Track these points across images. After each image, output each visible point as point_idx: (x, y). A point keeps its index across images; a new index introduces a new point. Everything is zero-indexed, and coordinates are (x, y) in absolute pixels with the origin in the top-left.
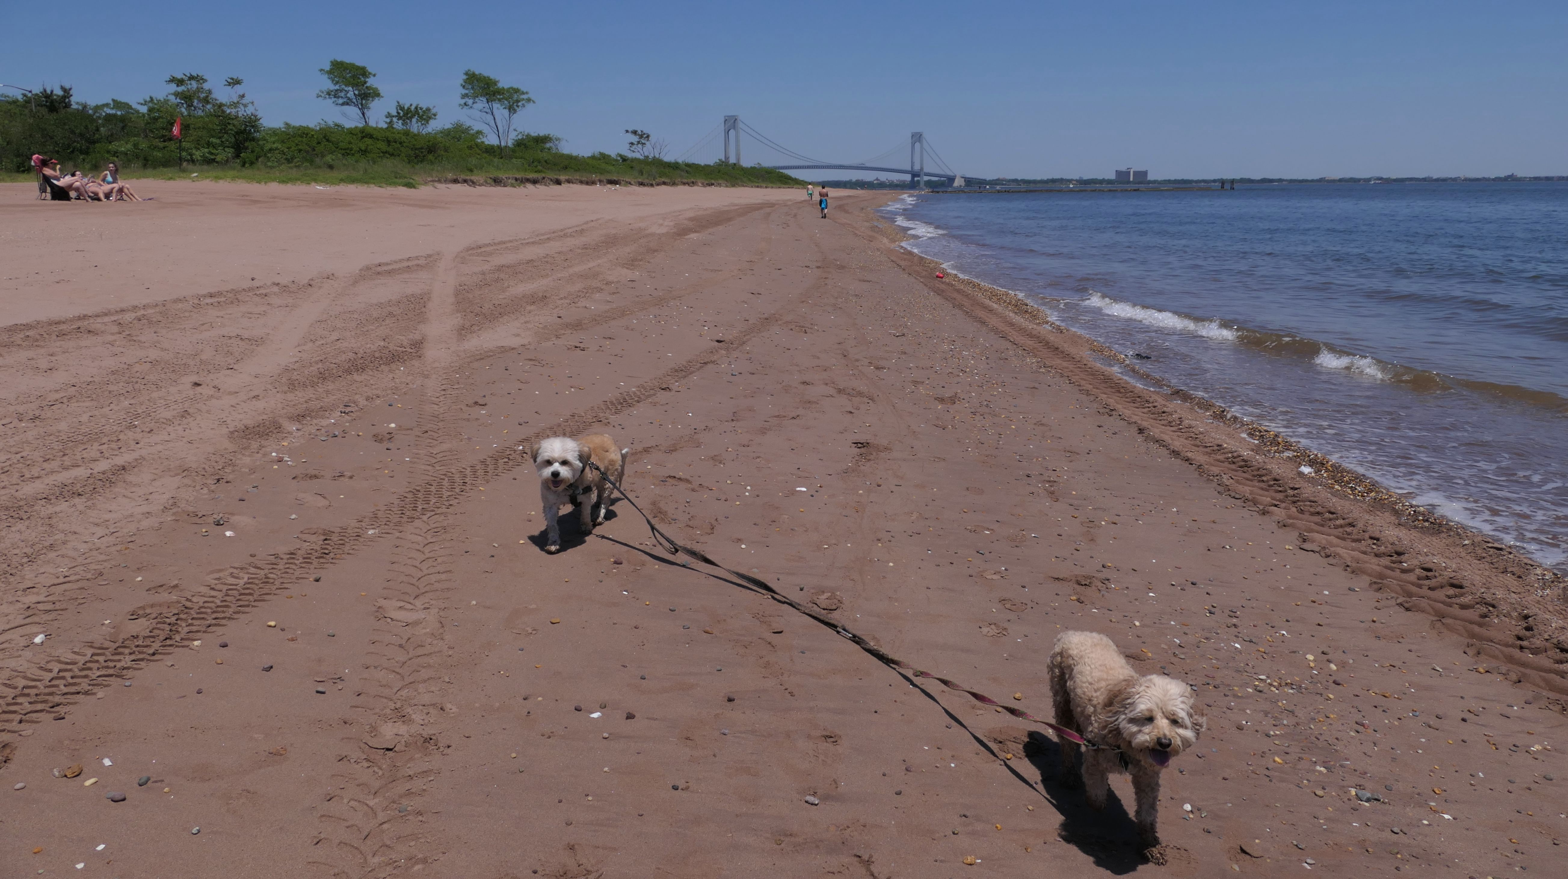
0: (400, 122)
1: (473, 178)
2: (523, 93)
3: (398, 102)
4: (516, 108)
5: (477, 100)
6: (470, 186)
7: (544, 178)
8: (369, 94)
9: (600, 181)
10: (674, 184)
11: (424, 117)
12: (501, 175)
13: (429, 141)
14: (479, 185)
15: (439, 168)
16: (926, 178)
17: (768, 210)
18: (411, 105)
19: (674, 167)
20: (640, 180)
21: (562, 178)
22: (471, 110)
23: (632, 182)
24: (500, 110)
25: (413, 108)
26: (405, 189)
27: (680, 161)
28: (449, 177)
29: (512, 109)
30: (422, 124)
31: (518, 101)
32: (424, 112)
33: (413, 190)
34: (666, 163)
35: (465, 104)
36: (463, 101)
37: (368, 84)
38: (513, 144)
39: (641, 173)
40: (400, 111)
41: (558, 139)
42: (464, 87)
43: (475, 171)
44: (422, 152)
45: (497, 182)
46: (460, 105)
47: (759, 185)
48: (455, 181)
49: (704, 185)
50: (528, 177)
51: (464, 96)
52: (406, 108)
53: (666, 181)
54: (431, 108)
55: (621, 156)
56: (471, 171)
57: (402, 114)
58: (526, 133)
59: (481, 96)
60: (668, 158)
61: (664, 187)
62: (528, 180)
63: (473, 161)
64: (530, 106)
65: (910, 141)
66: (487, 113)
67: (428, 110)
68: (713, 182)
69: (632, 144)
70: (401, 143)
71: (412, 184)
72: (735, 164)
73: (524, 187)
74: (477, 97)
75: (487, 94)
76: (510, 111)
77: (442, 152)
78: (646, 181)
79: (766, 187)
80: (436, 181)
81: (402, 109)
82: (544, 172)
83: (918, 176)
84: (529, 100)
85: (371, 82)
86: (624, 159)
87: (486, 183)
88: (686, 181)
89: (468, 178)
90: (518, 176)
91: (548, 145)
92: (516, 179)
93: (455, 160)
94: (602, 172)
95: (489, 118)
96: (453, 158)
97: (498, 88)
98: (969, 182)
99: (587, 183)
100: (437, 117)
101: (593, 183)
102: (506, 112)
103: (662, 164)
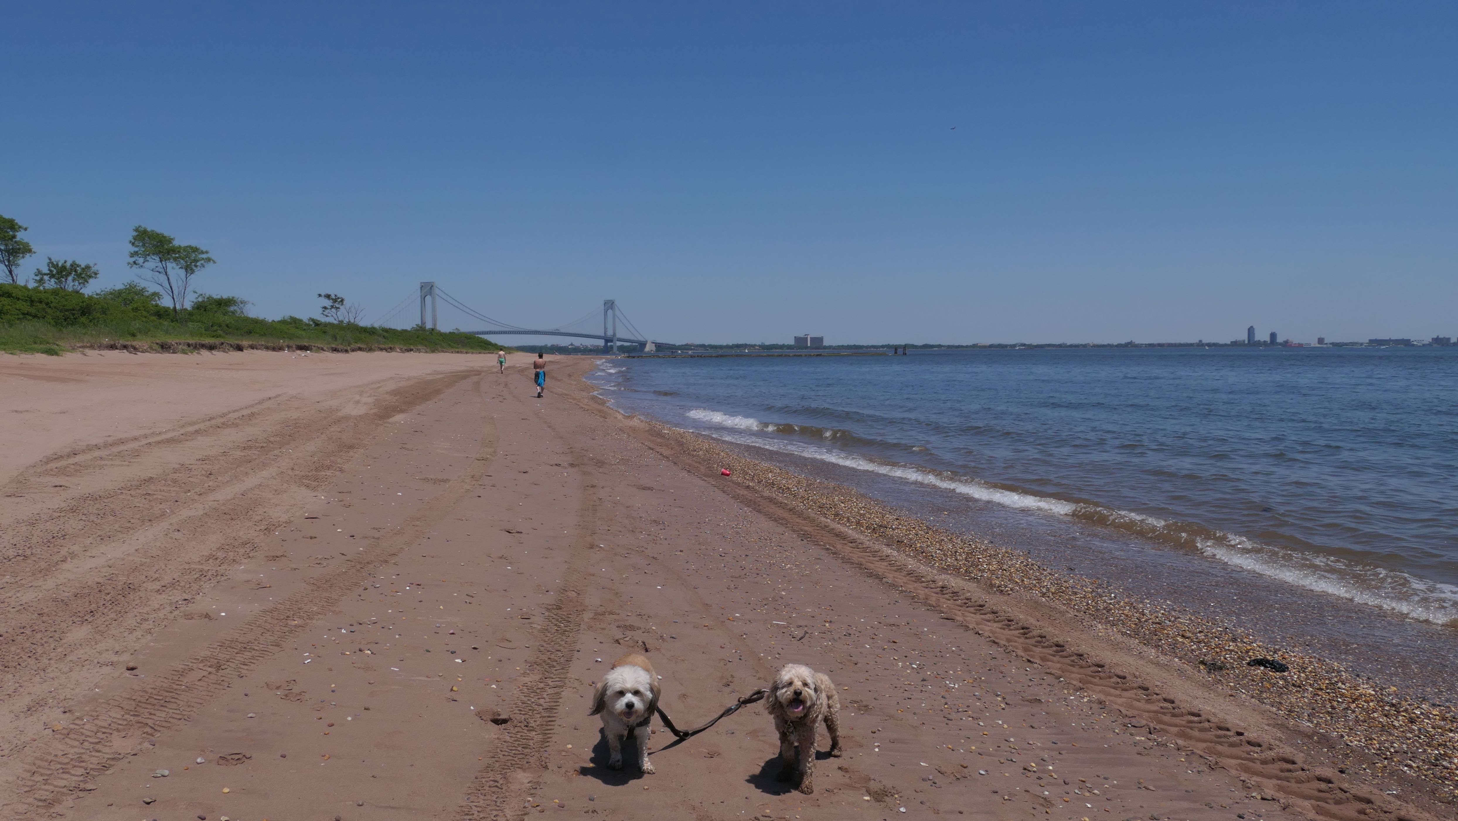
0: (53, 280)
1: (134, 343)
2: (202, 253)
3: (50, 259)
4: (195, 268)
5: (148, 258)
6: (130, 353)
7: (222, 344)
8: (19, 249)
9: (289, 347)
10: (370, 350)
11: (83, 276)
12: (170, 340)
13: (83, 302)
14: (143, 352)
15: (94, 333)
16: (619, 343)
17: (475, 379)
18: (65, 262)
19: (371, 332)
20: (334, 346)
21: (245, 343)
22: (142, 270)
23: (325, 348)
24: (175, 270)
25: (68, 265)
26: (44, 356)
27: (376, 325)
28: (105, 343)
29: (189, 269)
30: (80, 284)
31: (196, 261)
32: (83, 269)
33: (55, 357)
34: (362, 328)
35: (135, 263)
36: (132, 260)
37: (18, 239)
38: (193, 307)
39: (335, 338)
40: (52, 269)
41: (243, 302)
42: (133, 244)
43: (139, 336)
44: (73, 314)
45: (164, 347)
46: (129, 263)
47: (459, 350)
48: (113, 347)
49: (402, 351)
50: (203, 342)
51: (132, 255)
52: (60, 265)
53: (362, 346)
54: (91, 265)
55: (313, 320)
56: (133, 335)
57: (55, 272)
58: (207, 295)
59: (154, 254)
60: (364, 323)
61: (359, 353)
62: (203, 346)
63: (137, 324)
64: (210, 266)
65: (603, 307)
66: (160, 272)
67: (88, 267)
68: (412, 347)
69: (325, 308)
70: (47, 304)
71: (53, 350)
72: (433, 329)
73: (198, 353)
74: (149, 255)
75: (160, 252)
76: (187, 272)
77: (98, 315)
78: (340, 347)
79: (466, 353)
80: (87, 347)
81: (56, 266)
82: (223, 337)
83: (612, 341)
84: (209, 260)
85: (20, 236)
86: (317, 324)
87: (151, 349)
88: (382, 346)
89: (129, 343)
90: (190, 341)
91: (232, 309)
92: (189, 345)
93: (114, 323)
94: (291, 337)
95: (163, 278)
96: (112, 321)
97: (173, 246)
98: (659, 347)
99: (274, 349)
100: (98, 276)
101: (281, 349)
102: (182, 272)
103: (358, 330)
